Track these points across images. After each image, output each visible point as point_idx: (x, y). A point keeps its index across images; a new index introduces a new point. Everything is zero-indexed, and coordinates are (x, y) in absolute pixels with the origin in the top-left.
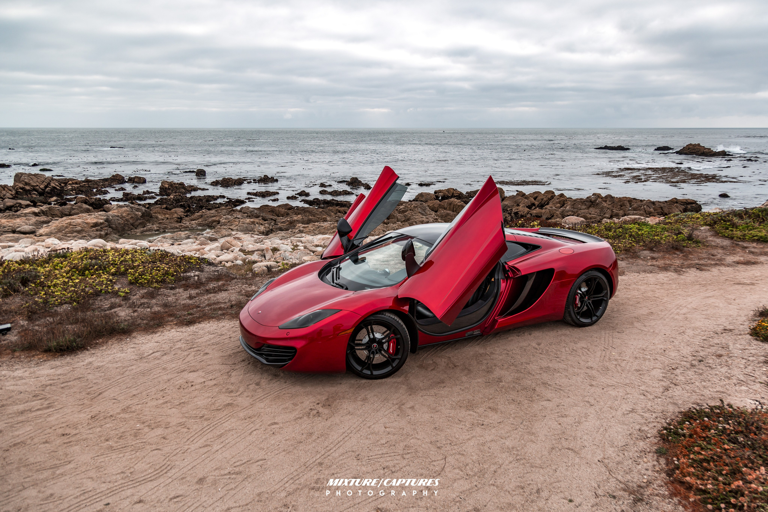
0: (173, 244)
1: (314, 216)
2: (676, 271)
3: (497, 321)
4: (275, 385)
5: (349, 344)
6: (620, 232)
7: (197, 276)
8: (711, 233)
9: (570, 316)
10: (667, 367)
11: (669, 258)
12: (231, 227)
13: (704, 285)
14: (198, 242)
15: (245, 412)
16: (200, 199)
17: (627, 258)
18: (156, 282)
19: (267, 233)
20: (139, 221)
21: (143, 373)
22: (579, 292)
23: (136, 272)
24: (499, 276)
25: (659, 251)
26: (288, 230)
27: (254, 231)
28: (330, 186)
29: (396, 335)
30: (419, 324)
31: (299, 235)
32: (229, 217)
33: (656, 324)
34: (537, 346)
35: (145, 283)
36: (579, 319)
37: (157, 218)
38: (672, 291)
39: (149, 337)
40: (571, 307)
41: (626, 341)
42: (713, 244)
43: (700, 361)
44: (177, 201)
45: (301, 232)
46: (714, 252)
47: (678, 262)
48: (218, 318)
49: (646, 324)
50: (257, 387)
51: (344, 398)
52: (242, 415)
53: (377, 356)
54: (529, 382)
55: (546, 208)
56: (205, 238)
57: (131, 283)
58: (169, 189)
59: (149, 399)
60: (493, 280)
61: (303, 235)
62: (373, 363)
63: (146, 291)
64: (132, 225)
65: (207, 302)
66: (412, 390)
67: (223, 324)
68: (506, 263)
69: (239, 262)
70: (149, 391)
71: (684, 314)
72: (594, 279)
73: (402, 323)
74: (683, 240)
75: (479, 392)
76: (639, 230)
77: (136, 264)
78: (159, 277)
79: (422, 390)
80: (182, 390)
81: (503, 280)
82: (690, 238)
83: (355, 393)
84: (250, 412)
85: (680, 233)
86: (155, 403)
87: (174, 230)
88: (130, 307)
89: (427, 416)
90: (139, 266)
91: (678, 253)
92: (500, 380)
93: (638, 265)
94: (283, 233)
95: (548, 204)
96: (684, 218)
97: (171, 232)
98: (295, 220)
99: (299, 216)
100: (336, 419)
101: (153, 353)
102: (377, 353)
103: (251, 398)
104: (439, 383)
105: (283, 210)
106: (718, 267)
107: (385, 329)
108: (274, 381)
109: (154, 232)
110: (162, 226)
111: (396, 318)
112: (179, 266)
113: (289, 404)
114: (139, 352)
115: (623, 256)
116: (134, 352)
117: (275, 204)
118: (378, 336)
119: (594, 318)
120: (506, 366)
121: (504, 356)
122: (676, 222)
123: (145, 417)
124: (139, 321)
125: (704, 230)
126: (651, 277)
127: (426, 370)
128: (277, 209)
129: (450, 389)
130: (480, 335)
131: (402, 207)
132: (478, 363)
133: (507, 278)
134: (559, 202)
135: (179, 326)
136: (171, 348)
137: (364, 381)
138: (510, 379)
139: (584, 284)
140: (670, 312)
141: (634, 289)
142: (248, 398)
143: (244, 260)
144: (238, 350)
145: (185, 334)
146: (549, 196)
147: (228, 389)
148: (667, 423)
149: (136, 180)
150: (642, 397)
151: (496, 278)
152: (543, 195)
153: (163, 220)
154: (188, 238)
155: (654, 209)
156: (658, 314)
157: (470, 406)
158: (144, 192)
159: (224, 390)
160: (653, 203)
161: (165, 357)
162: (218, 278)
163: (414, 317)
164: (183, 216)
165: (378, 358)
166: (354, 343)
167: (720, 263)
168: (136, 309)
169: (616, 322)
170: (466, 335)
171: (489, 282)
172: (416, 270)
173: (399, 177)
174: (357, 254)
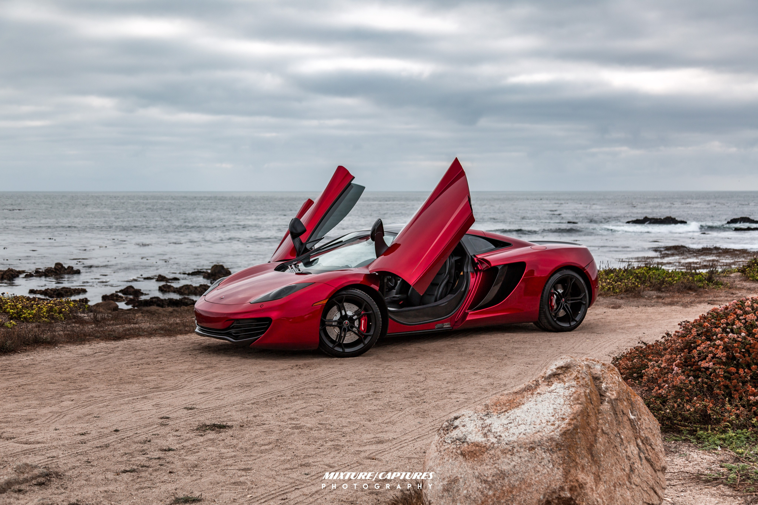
2: (683, 305)
3: (468, 313)
5: (320, 318)
9: (546, 317)
11: (678, 297)
24: (468, 269)
25: (668, 292)
29: (367, 312)
33: (640, 330)
34: (509, 339)
36: (555, 322)
40: (546, 309)
41: (603, 336)
46: (737, 292)
47: (689, 299)
49: (630, 330)
53: (348, 335)
60: (462, 274)
62: (345, 342)
68: (474, 256)
72: (572, 278)
73: (373, 300)
81: (473, 274)
102: (348, 330)
107: (356, 307)
111: (367, 296)
115: (622, 296)
118: (349, 313)
119: (573, 324)
120: (478, 348)
130: (450, 330)
132: (449, 348)
133: (476, 271)
139: (560, 284)
140: (659, 325)
151: (465, 270)
165: (350, 337)
166: (324, 324)
170: (436, 327)
171: (457, 276)
172: (384, 250)
173: (354, 178)
174: (309, 257)
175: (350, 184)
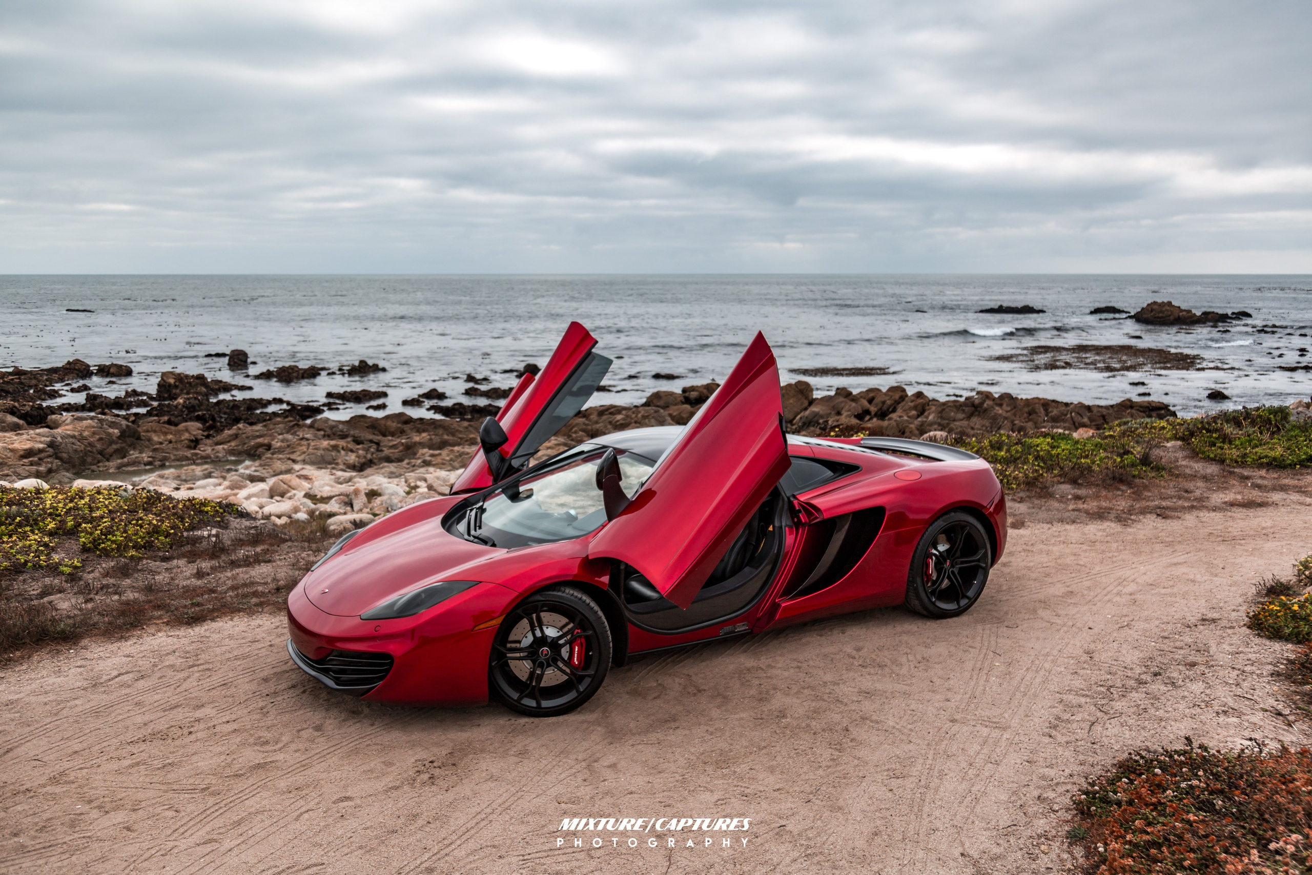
0: (177, 489)
1: (453, 435)
2: (1119, 519)
3: (779, 605)
4: (352, 729)
5: (494, 648)
6: (1017, 452)
7: (214, 536)
8: (1185, 453)
9: (918, 596)
10: (1094, 687)
11: (1106, 498)
12: (293, 456)
13: (1170, 544)
14: (226, 483)
15: (290, 780)
16: (234, 405)
17: (1029, 497)
18: (133, 547)
19: (360, 468)
20: (114, 446)
21: (96, 713)
22: (934, 551)
23: (95, 528)
24: (783, 521)
25: (1090, 485)
26: (400, 460)
27: (337, 464)
28: (485, 379)
29: (584, 630)
30: (629, 612)
31: (422, 470)
32: (289, 437)
33: (1078, 612)
34: (854, 653)
35: (113, 549)
36: (934, 603)
37: (149, 440)
38: (1110, 555)
39: (113, 647)
40: (919, 580)
41: (1021, 643)
42: (1188, 471)
43: (1156, 675)
44: (191, 409)
45: (426, 464)
46: (1190, 485)
47: (1124, 503)
48: (250, 611)
49: (1060, 612)
50: (316, 734)
51: (483, 751)
52: (283, 784)
53: (549, 671)
54: (837, 717)
55: (890, 419)
56: (242, 476)
57: (85, 549)
58: (176, 387)
59: (105, 758)
60: (771, 528)
61: (431, 469)
62: (543, 684)
63: (112, 564)
64: (101, 453)
65: (229, 583)
66: (615, 735)
67: (259, 622)
68: (794, 497)
69: (302, 516)
70: (105, 744)
71: (1131, 594)
72: (962, 526)
73: (596, 608)
74: (1133, 465)
75: (741, 736)
76: (1053, 447)
77: (97, 514)
78: (141, 537)
79: (634, 734)
80: (170, 741)
81: (790, 528)
82: (1145, 460)
83: (506, 741)
84: (299, 779)
85: (1127, 452)
86: (115, 765)
87: (181, 461)
88: (80, 592)
89: (640, 781)
90: (102, 517)
91: (1124, 488)
92: (782, 714)
93: (1049, 510)
94: (392, 467)
95: (894, 411)
96: (1137, 429)
97: (175, 467)
98: (415, 444)
99: (424, 435)
100: (466, 789)
101: (119, 675)
102: (549, 666)
103: (303, 753)
104: (666, 721)
105: (393, 425)
106: (1195, 513)
107: (564, 620)
108: (351, 723)
109: (143, 467)
110: (159, 455)
111: (584, 598)
112: (182, 519)
113: (375, 763)
114: (91, 674)
116: (81, 674)
117: (380, 414)
118: (551, 632)
119: (963, 602)
120: (795, 689)
121: (792, 671)
122: (1124, 434)
123: (94, 792)
124: (96, 618)
125: (1173, 447)
126: (1073, 531)
127: (644, 698)
128: (383, 422)
129: (687, 732)
130: (748, 633)
131: (619, 417)
132: (742, 684)
133: (798, 525)
134: (915, 408)
135: (172, 627)
136: (155, 665)
137: (523, 720)
138: (801, 711)
139: (942, 537)
140: (1105, 592)
141: (1041, 552)
142: (297, 754)
143: (311, 513)
144: (285, 668)
145: (184, 641)
146: (897, 396)
147: (260, 737)
148: (1089, 783)
149: (112, 370)
150: (1047, 740)
151: (777, 524)
152: (886, 394)
153: (161, 443)
154: (209, 476)
155: (1089, 418)
156: (1083, 595)
157: (723, 761)
158: (127, 392)
159: (251, 740)
160: (1089, 408)
161: (142, 682)
162: (255, 541)
163: (619, 596)
164: (200, 437)
165: (552, 677)
166: (505, 646)
167: (1200, 504)
168: (92, 596)
169: (1005, 609)
170: (722, 632)
171: (763, 532)
172: (623, 507)
173: (596, 342)
174: (517, 484)
175: (590, 353)
